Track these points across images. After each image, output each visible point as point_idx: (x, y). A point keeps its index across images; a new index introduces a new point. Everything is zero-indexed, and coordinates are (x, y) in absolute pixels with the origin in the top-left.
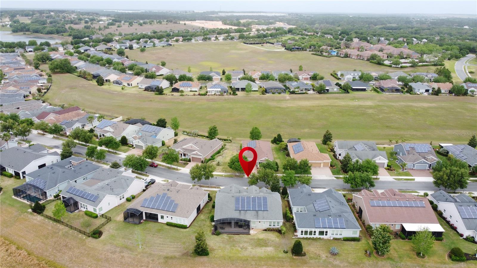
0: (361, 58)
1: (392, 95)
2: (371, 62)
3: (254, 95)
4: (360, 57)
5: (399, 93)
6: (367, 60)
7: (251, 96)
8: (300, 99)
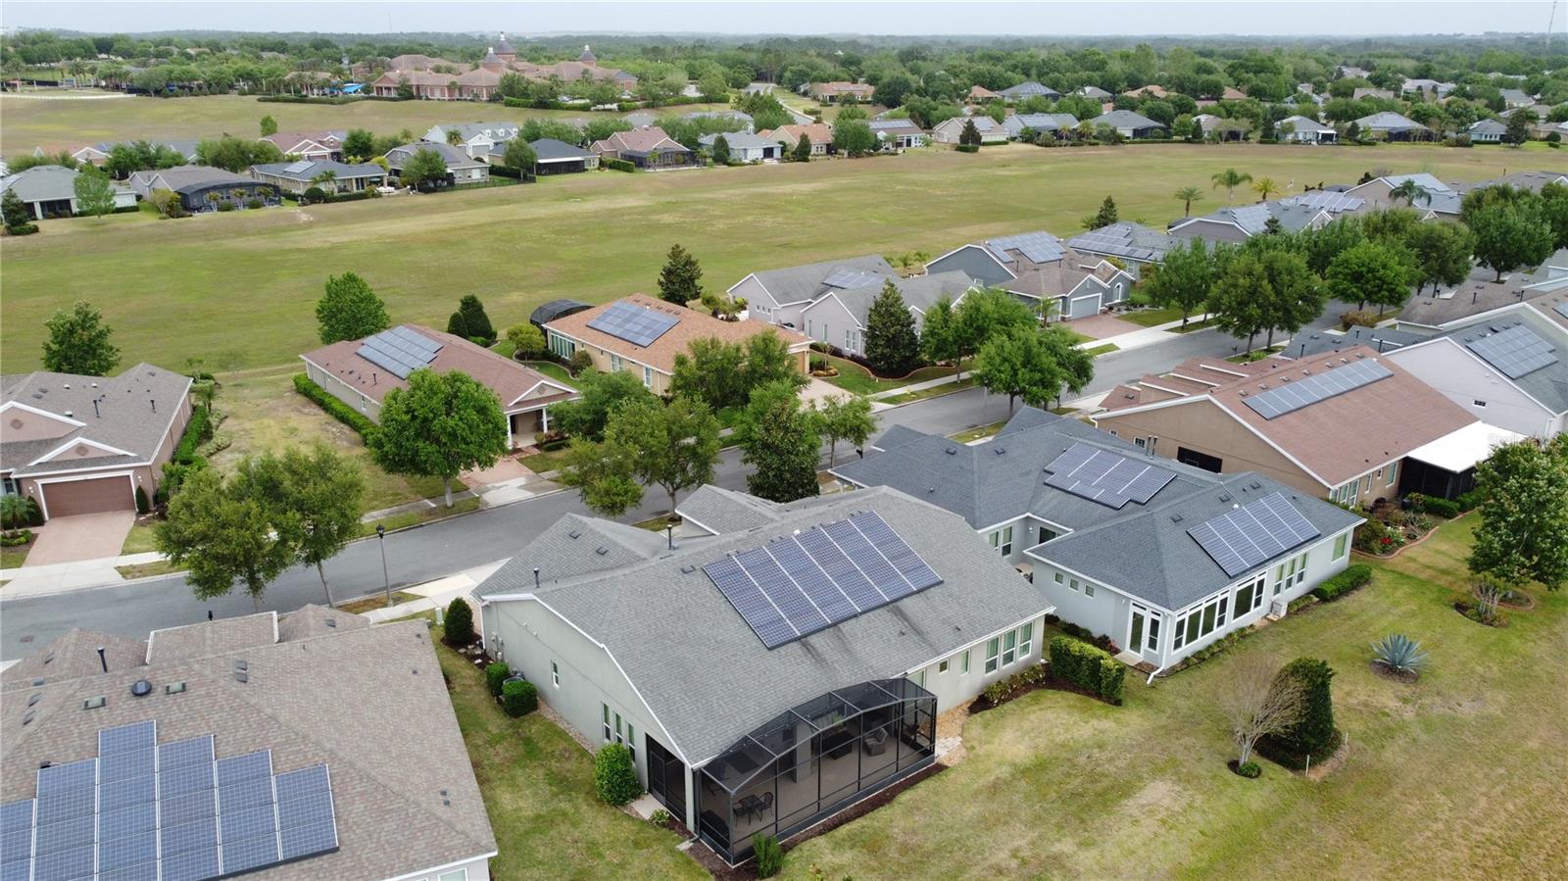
0: (465, 96)
1: (678, 174)
2: (508, 104)
3: (133, 224)
4: (461, 94)
5: (695, 167)
6: (490, 101)
7: (118, 229)
8: (358, 217)
